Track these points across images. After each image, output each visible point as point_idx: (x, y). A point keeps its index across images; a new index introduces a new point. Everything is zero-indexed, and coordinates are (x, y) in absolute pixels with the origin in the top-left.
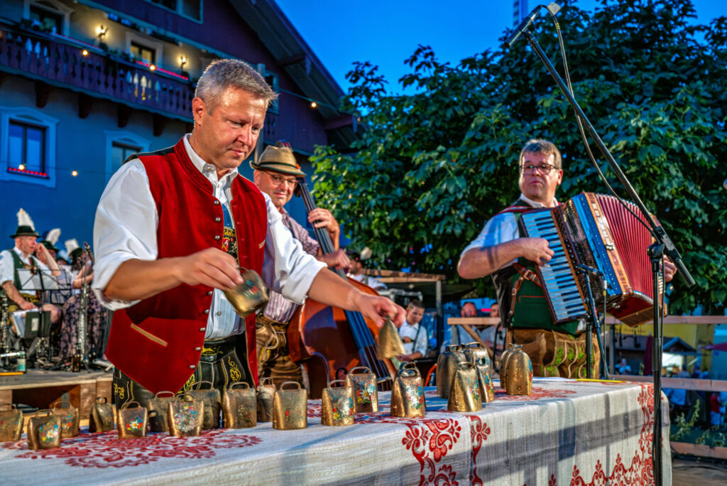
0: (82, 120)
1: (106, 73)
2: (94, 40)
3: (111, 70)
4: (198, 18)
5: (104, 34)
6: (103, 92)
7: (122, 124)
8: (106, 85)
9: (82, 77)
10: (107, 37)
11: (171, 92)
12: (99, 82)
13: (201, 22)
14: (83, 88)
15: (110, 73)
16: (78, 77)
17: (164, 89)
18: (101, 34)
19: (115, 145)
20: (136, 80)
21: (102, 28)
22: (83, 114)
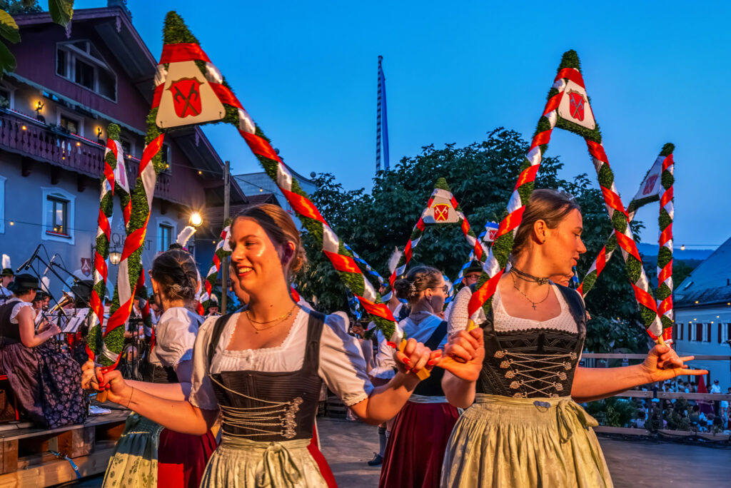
0: (23, 178)
1: (47, 141)
2: (33, 112)
3: (50, 138)
4: (114, 100)
5: (41, 108)
6: (44, 156)
7: (54, 182)
8: (47, 151)
9: (29, 144)
10: (43, 111)
11: (90, 155)
12: (41, 149)
13: (116, 102)
14: (29, 153)
15: (50, 142)
16: (26, 145)
17: (85, 154)
18: (39, 108)
19: (49, 198)
20: (63, 147)
21: (39, 104)
22: (25, 174)
